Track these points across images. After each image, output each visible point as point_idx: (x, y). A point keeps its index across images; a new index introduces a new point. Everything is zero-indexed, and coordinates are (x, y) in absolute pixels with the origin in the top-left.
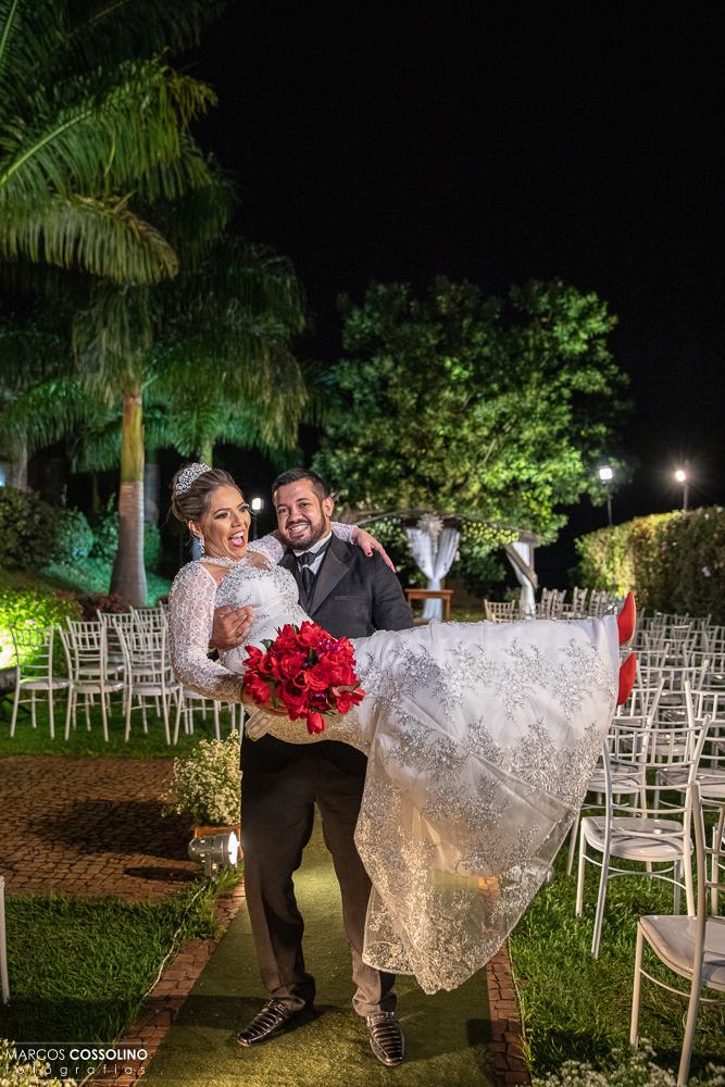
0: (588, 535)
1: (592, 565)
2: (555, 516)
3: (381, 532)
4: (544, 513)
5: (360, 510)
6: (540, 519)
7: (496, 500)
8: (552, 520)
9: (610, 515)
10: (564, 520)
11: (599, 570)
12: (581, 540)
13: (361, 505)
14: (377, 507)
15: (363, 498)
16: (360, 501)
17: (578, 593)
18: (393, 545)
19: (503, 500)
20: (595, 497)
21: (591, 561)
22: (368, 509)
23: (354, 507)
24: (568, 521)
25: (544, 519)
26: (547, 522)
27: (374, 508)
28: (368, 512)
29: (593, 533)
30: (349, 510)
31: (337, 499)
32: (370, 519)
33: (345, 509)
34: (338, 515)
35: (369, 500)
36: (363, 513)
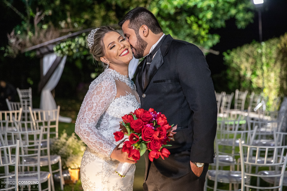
0: (234, 50)
1: (239, 72)
2: (210, 36)
3: (80, 46)
4: (203, 33)
5: (62, 28)
6: (199, 38)
7: (168, 23)
8: (208, 39)
9: (261, 32)
10: (216, 38)
11: (244, 76)
12: (228, 54)
13: (63, 24)
14: (76, 25)
15: (64, 18)
16: (62, 21)
17: (239, 95)
18: (88, 58)
19: (173, 23)
20: (240, 22)
21: (238, 69)
22: (68, 28)
23: (57, 26)
24: (220, 39)
25: (203, 37)
26: (205, 40)
27: (74, 27)
28: (68, 30)
29: (238, 49)
30: (52, 27)
31: (42, 18)
32: (70, 35)
33: (49, 27)
34: (44, 31)
35: (69, 20)
36: (64, 31)
